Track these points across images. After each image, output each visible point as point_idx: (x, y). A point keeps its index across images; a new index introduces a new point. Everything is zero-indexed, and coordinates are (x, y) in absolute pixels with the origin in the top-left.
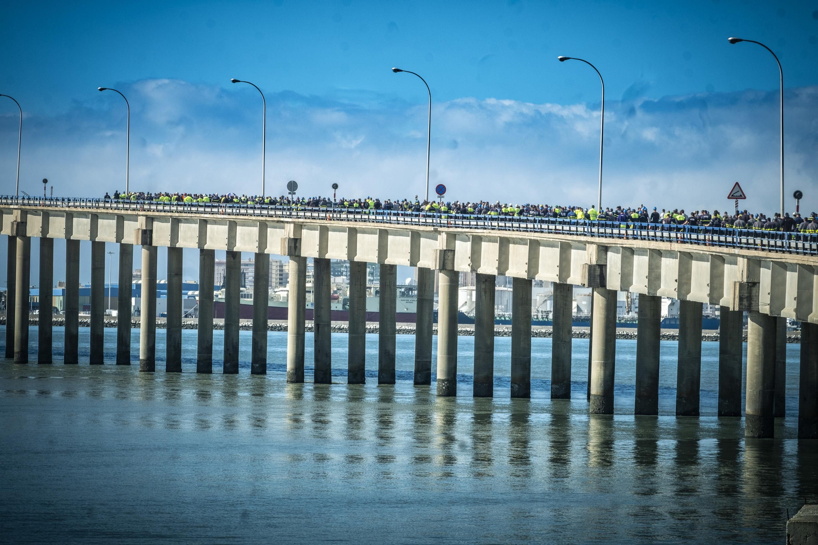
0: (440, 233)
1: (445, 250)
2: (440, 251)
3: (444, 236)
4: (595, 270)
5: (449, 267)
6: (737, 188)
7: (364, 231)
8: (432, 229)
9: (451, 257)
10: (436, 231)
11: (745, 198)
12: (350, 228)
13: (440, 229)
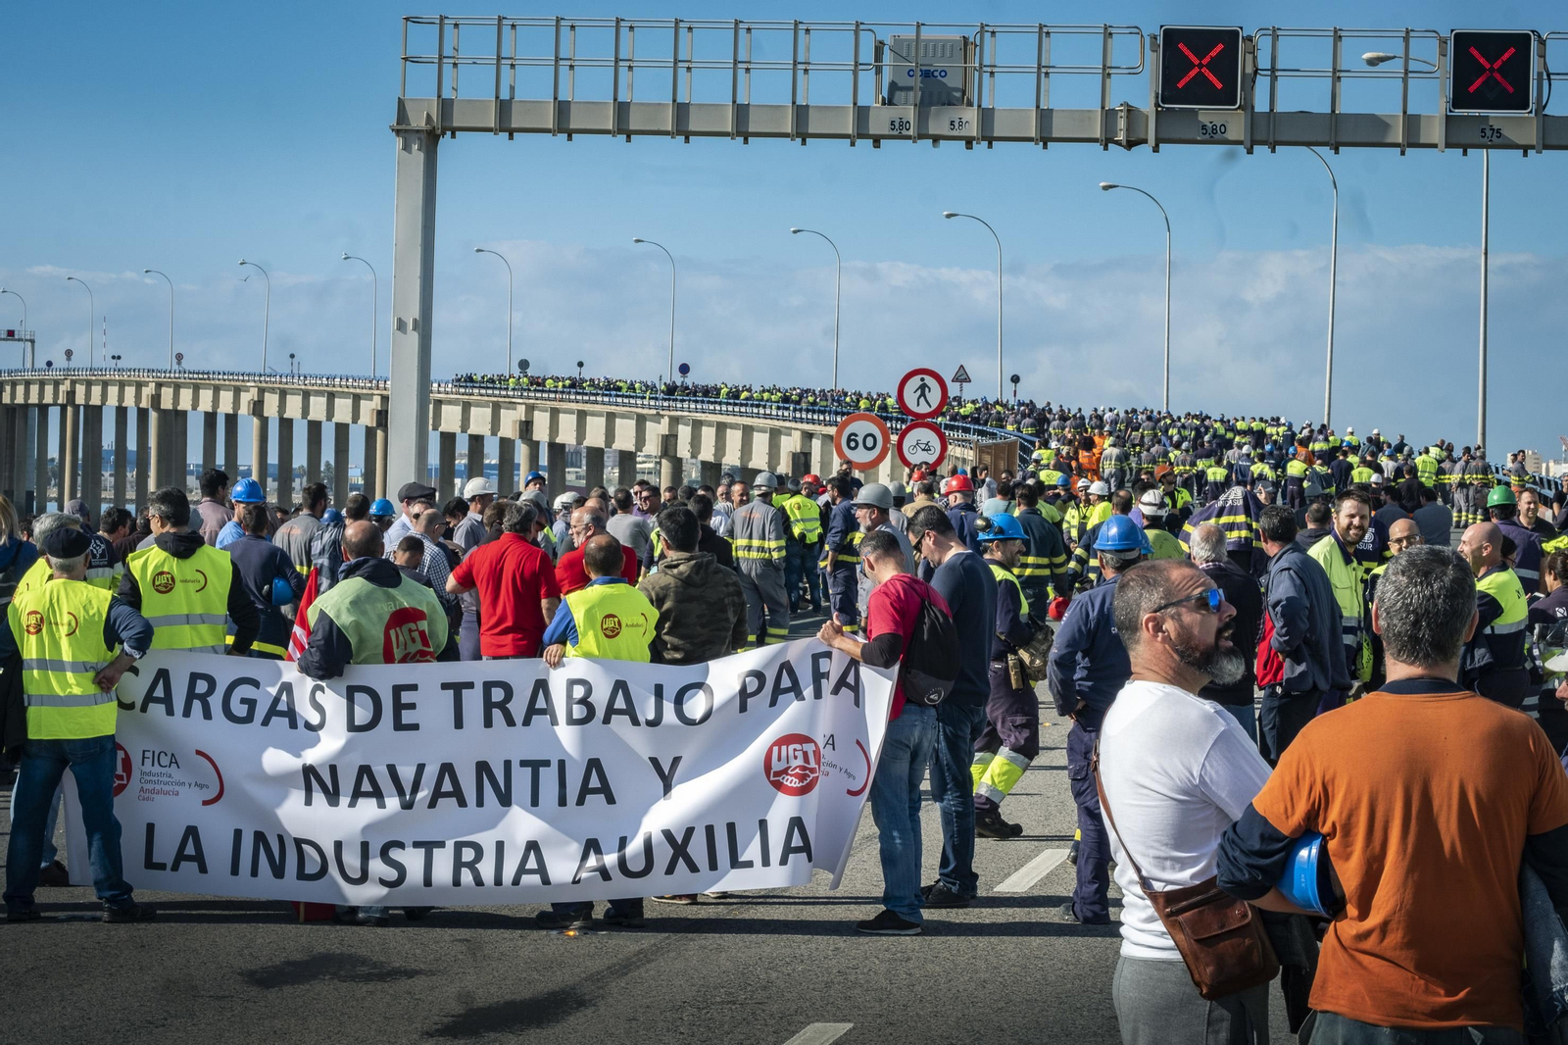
0: (663, 416)
1: (667, 436)
2: (662, 436)
3: (667, 419)
4: (799, 458)
5: (671, 453)
6: (962, 371)
7: (594, 414)
8: (654, 412)
9: (673, 442)
10: (658, 414)
11: (970, 381)
12: (578, 410)
13: (662, 412)
